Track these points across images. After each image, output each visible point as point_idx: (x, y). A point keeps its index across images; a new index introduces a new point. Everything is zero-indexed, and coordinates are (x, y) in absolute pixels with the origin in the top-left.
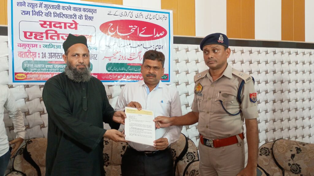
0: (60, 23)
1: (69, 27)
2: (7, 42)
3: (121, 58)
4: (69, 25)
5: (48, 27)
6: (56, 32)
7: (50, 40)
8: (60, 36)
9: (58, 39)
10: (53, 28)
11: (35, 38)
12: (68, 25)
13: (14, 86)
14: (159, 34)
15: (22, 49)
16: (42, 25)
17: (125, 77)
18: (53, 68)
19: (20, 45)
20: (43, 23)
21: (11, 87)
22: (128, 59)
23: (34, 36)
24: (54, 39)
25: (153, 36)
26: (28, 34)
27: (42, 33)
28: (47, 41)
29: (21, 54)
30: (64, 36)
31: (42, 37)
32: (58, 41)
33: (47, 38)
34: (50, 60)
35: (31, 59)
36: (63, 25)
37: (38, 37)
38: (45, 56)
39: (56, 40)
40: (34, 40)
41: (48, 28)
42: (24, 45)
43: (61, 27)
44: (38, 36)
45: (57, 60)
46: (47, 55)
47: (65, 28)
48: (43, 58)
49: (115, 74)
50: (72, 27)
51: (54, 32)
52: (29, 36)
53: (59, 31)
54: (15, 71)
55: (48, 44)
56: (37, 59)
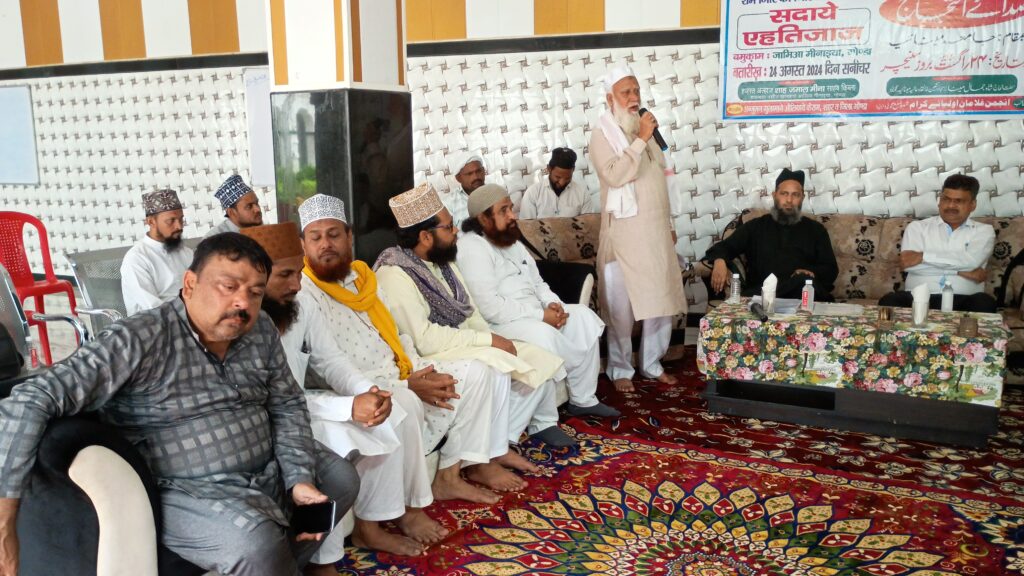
0: (804, 11)
1: (821, 15)
2: (718, 53)
3: (921, 67)
4: (821, 11)
5: (784, 19)
6: (796, 27)
7: (785, 44)
8: (804, 33)
9: (800, 39)
10: (793, 21)
11: (762, 42)
12: (818, 12)
13: (724, 125)
14: (1015, 8)
15: (740, 64)
16: (774, 19)
17: (925, 106)
18: (788, 92)
19: (737, 57)
20: (775, 14)
21: (720, 126)
22: (937, 68)
23: (759, 38)
24: (792, 41)
25: (1002, 13)
26: (751, 36)
27: (772, 33)
28: (780, 45)
29: (738, 72)
30: (810, 33)
31: (773, 39)
32: (800, 44)
33: (781, 40)
34: (784, 78)
35: (753, 80)
36: (809, 13)
37: (766, 41)
38: (775, 73)
39: (796, 43)
40: (759, 45)
41: (784, 22)
42: (743, 57)
43: (805, 18)
44: (766, 37)
45: (794, 78)
46: (779, 71)
47: (813, 18)
48: (771, 76)
49: (904, 101)
50: (825, 15)
51: (793, 28)
52: (752, 40)
53: (802, 25)
54: (727, 102)
55: (781, 51)
56: (762, 79)
